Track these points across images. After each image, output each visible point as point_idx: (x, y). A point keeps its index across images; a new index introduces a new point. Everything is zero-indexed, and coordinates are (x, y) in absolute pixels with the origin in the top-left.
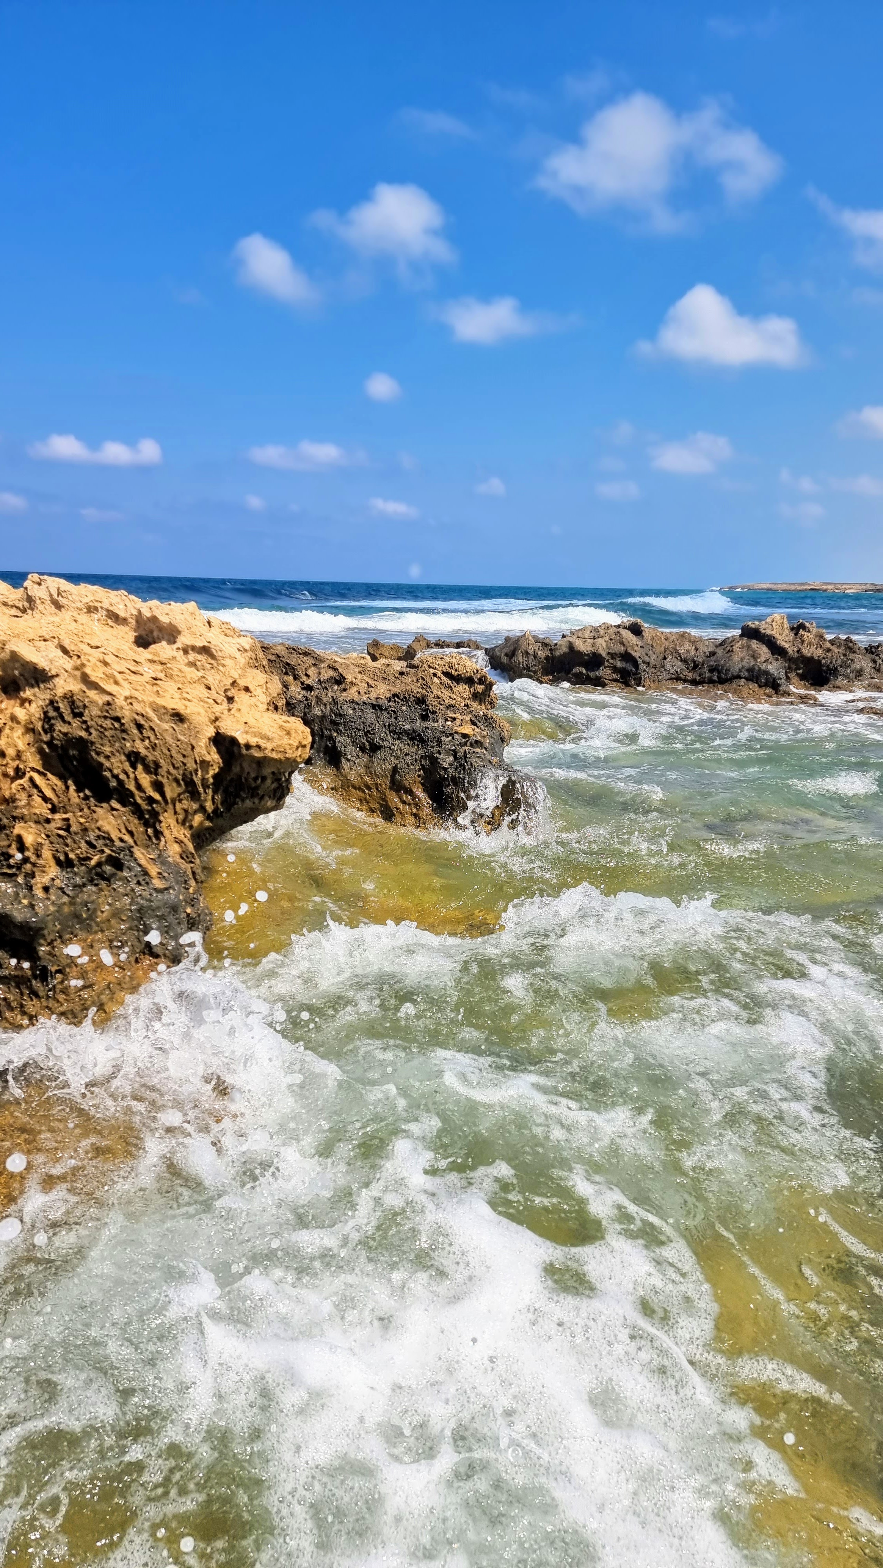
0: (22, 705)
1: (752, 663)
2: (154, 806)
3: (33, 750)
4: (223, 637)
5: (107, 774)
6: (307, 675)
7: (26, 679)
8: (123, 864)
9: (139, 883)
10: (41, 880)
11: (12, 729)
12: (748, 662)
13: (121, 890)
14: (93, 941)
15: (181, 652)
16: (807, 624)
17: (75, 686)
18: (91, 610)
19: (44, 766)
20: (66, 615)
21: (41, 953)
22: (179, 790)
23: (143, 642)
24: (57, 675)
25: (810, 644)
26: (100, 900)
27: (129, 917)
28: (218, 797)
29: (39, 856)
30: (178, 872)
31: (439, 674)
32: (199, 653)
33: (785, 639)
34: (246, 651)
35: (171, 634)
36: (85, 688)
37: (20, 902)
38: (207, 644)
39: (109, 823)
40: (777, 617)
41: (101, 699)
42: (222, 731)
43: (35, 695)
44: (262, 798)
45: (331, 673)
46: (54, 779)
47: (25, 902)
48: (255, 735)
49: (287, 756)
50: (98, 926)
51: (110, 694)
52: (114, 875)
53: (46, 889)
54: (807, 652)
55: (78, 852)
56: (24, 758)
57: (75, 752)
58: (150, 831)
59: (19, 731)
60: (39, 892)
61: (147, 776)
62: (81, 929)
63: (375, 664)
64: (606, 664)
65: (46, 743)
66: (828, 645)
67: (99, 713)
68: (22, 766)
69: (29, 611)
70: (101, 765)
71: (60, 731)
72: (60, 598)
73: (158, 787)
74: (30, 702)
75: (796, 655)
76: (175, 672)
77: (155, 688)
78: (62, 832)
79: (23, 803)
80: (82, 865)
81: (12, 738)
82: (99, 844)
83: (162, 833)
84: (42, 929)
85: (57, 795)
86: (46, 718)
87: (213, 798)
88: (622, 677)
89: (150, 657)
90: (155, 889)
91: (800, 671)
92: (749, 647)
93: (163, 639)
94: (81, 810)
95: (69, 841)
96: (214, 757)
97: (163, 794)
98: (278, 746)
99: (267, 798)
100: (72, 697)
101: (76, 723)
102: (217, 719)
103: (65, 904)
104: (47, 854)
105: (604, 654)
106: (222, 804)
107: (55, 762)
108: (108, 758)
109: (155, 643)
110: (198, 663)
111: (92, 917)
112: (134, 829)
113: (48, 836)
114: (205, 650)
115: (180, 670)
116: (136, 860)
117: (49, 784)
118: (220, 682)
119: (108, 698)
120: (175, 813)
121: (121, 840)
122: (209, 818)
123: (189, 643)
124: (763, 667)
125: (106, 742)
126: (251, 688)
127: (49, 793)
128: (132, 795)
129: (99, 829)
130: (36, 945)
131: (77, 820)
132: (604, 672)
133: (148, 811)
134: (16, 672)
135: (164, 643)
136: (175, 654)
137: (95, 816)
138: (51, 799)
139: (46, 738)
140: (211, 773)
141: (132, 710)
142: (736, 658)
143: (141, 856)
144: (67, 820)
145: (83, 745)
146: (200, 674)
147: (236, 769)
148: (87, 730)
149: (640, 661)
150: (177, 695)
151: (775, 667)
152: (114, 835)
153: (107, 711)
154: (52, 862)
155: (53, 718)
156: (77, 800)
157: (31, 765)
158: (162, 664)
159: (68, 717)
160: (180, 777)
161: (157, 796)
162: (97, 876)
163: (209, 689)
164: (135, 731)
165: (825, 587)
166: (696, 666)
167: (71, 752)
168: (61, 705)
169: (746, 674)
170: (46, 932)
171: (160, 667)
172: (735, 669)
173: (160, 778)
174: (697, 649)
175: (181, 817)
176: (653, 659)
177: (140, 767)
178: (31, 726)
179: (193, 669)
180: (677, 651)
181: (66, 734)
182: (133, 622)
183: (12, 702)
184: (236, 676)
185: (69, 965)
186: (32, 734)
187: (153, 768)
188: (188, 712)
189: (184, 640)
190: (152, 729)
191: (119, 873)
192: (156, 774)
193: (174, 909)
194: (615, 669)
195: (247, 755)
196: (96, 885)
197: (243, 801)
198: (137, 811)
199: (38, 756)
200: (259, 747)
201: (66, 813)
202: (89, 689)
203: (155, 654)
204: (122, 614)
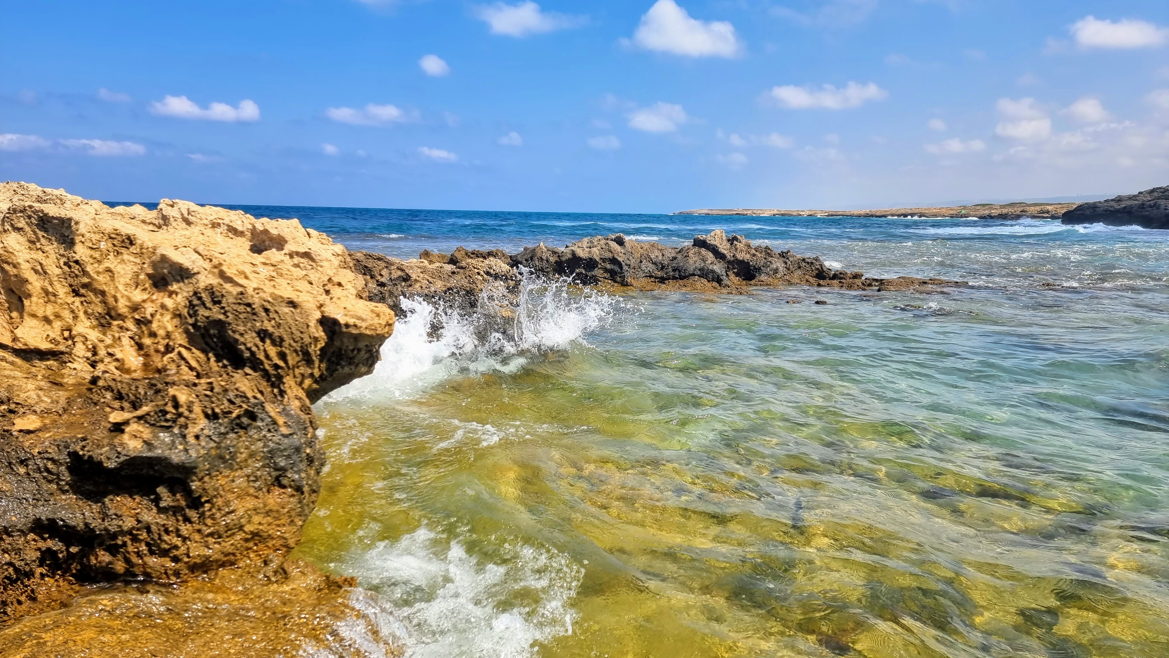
0: (170, 296)
1: (703, 265)
2: (280, 371)
3: (181, 330)
4: (320, 245)
5: (242, 347)
6: (381, 275)
7: (173, 276)
8: (257, 416)
9: (269, 431)
10: (192, 430)
11: (162, 315)
12: (699, 264)
13: (256, 436)
14: (234, 477)
15: (288, 257)
16: (739, 237)
17: (214, 281)
18: (215, 225)
19: (189, 342)
20: (195, 230)
21: (194, 487)
22: (298, 359)
23: (257, 249)
24: (198, 273)
25: (741, 251)
26: (240, 444)
27: (262, 457)
28: (323, 365)
29: (191, 411)
30: (298, 421)
31: (482, 273)
32: (302, 257)
33: (724, 248)
34: (338, 255)
35: (279, 243)
36: (222, 282)
37: (176, 448)
38: (308, 251)
39: (245, 385)
40: (718, 232)
41: (234, 290)
42: (326, 314)
43: (180, 289)
44: (357, 366)
45: (399, 273)
46: (197, 353)
47: (181, 447)
48: (352, 317)
49: (378, 332)
50: (238, 465)
51: (241, 286)
52: (249, 425)
53: (197, 437)
54: (740, 256)
55: (222, 407)
56: (173, 337)
57: (216, 332)
58: (276, 391)
59: (168, 317)
60: (191, 440)
61: (274, 348)
62: (225, 468)
63: (431, 266)
64: (599, 266)
65: (192, 325)
66: (753, 251)
67: (234, 301)
68: (171, 343)
69: (164, 227)
70: (237, 341)
71: (203, 315)
72: (190, 217)
73: (282, 356)
74: (177, 294)
75: (732, 259)
76: (284, 272)
77: (272, 283)
78: (208, 393)
79: (173, 372)
80: (226, 417)
81: (162, 322)
82: (238, 401)
83: (285, 392)
84: (195, 468)
85: (201, 365)
86: (191, 306)
87: (319, 366)
88: (611, 276)
89: (264, 260)
90: (283, 435)
91: (735, 270)
92: (700, 253)
93: (273, 247)
94: (221, 376)
95: (214, 399)
96: (320, 333)
97: (286, 362)
98: (371, 325)
99: (361, 365)
100: (212, 289)
101: (216, 309)
102: (321, 306)
103: (212, 448)
104: (197, 409)
105: (598, 259)
106: (327, 370)
107: (200, 340)
108: (242, 335)
109: (266, 250)
110: (301, 265)
111: (233, 457)
112: (263, 389)
113: (197, 396)
114: (306, 255)
115: (288, 270)
116: (267, 413)
117: (195, 356)
118: (319, 278)
119: (240, 289)
120: (295, 377)
121: (255, 397)
122: (316, 381)
123: (294, 250)
124: (711, 267)
125: (240, 323)
126: (343, 283)
127: (194, 364)
128: (262, 363)
129: (237, 389)
130: (189, 481)
131: (219, 383)
132: (598, 272)
133: (274, 375)
134: (165, 271)
135: (274, 250)
136: (283, 258)
137: (233, 380)
138: (195, 368)
139: (191, 321)
140: (319, 346)
141: (260, 298)
142: (691, 261)
143: (271, 409)
144: (211, 383)
145: (221, 325)
146: (304, 272)
147: (337, 343)
148: (225, 314)
149: (623, 264)
150: (289, 288)
151: (718, 268)
152: (250, 394)
153: (241, 299)
154: (202, 416)
155: (197, 305)
156: (217, 369)
157: (179, 342)
158: (273, 265)
159: (209, 305)
160: (299, 349)
161: (281, 364)
162: (237, 426)
163: (311, 284)
164: (264, 314)
165: (745, 212)
166: (663, 267)
167: (212, 332)
168: (203, 295)
169: (699, 272)
170: (197, 471)
171: (272, 268)
172: (691, 270)
173: (284, 349)
174: (663, 255)
175: (299, 380)
176: (632, 262)
177: (268, 341)
178: (178, 312)
179: (298, 269)
180: (649, 257)
181: (207, 318)
182: (249, 234)
183: (162, 294)
184: (332, 274)
185: (215, 496)
186: (178, 319)
187: (278, 342)
188: (300, 300)
189: (290, 247)
190: (276, 312)
191: (254, 423)
192: (281, 347)
193: (298, 450)
194: (606, 270)
195: (346, 333)
196: (236, 433)
197: (343, 368)
198: (266, 375)
199: (185, 335)
200: (355, 326)
201: (209, 378)
202: (226, 282)
203: (267, 259)
204: (240, 228)
